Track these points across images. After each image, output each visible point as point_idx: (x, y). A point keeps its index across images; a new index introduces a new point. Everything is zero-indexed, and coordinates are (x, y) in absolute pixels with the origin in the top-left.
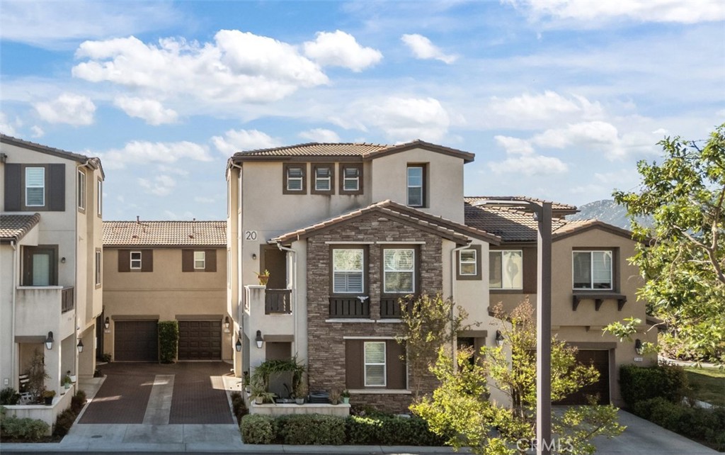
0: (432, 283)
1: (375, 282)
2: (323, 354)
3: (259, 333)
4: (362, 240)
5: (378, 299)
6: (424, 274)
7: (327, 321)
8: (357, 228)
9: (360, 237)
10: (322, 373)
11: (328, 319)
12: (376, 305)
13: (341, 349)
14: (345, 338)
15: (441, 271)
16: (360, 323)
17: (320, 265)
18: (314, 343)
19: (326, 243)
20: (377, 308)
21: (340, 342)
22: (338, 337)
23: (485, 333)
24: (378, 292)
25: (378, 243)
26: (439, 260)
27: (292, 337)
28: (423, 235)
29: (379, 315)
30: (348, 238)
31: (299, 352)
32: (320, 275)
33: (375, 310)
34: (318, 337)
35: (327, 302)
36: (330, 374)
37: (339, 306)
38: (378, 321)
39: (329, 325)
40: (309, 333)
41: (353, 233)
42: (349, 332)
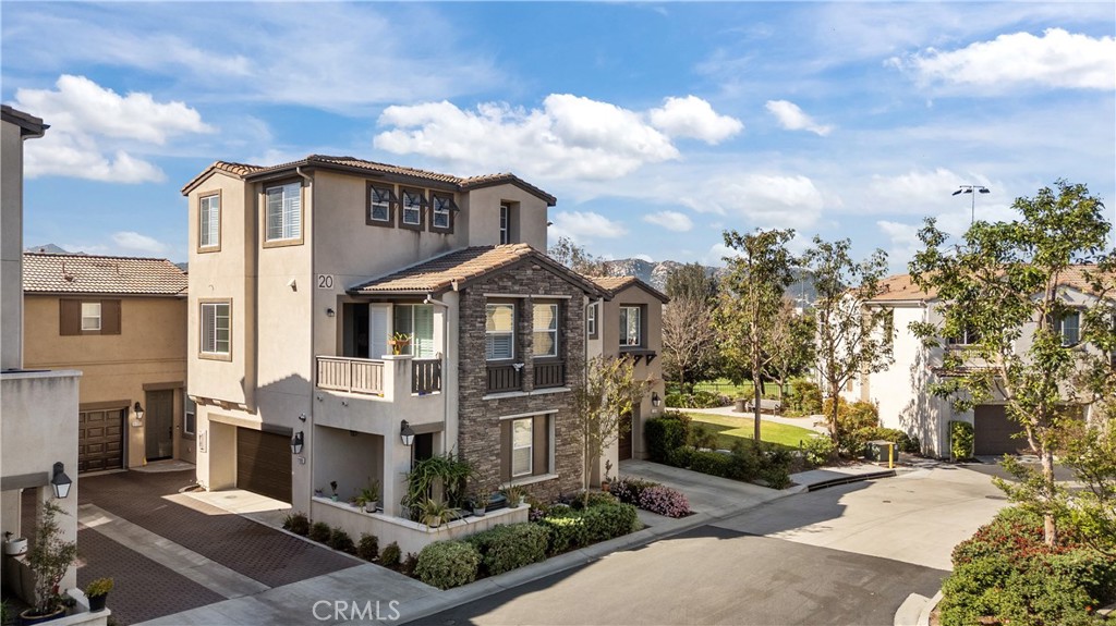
0: (575, 344)
1: (529, 345)
2: (479, 443)
3: (404, 424)
4: (517, 292)
5: (532, 366)
6: (569, 334)
7: (484, 398)
8: (513, 277)
9: (516, 288)
10: (478, 467)
11: (484, 395)
12: (530, 373)
13: (498, 433)
14: (501, 418)
16: (514, 398)
17: (478, 325)
19: (485, 295)
20: (531, 377)
21: (497, 424)
22: (495, 416)
24: (532, 357)
25: (532, 296)
26: (581, 317)
27: (442, 424)
28: (570, 288)
29: (532, 385)
30: (504, 289)
32: (477, 338)
33: (529, 379)
34: (475, 420)
35: (484, 374)
36: (485, 467)
37: (493, 377)
38: (532, 393)
39: (486, 404)
41: (510, 283)
42: (504, 410)
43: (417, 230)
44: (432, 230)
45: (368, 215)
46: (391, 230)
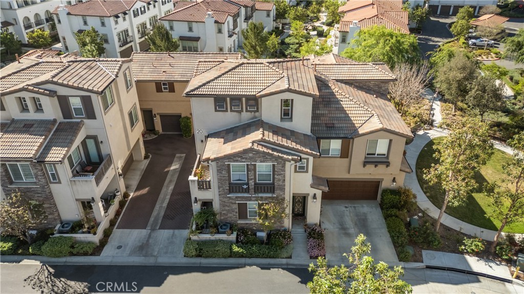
0: (280, 180)
1: (251, 180)
2: (227, 208)
3: (196, 198)
4: (245, 162)
5: (253, 187)
6: (276, 176)
8: (242, 157)
9: (243, 160)
10: (227, 215)
11: (228, 195)
13: (236, 206)
14: (237, 202)
15: (284, 176)
16: (244, 197)
18: (223, 204)
20: (253, 190)
21: (235, 203)
22: (233, 202)
23: (308, 194)
24: (253, 184)
26: (284, 171)
27: (213, 200)
28: (276, 160)
29: (253, 193)
31: (216, 206)
32: (224, 177)
33: (252, 191)
34: (224, 202)
35: (228, 188)
36: (230, 215)
37: (234, 188)
38: (253, 196)
39: (229, 197)
40: (220, 200)
41: (240, 159)
42: (239, 200)
43: (240, 112)
44: (247, 111)
45: (216, 108)
46: (227, 113)
